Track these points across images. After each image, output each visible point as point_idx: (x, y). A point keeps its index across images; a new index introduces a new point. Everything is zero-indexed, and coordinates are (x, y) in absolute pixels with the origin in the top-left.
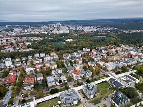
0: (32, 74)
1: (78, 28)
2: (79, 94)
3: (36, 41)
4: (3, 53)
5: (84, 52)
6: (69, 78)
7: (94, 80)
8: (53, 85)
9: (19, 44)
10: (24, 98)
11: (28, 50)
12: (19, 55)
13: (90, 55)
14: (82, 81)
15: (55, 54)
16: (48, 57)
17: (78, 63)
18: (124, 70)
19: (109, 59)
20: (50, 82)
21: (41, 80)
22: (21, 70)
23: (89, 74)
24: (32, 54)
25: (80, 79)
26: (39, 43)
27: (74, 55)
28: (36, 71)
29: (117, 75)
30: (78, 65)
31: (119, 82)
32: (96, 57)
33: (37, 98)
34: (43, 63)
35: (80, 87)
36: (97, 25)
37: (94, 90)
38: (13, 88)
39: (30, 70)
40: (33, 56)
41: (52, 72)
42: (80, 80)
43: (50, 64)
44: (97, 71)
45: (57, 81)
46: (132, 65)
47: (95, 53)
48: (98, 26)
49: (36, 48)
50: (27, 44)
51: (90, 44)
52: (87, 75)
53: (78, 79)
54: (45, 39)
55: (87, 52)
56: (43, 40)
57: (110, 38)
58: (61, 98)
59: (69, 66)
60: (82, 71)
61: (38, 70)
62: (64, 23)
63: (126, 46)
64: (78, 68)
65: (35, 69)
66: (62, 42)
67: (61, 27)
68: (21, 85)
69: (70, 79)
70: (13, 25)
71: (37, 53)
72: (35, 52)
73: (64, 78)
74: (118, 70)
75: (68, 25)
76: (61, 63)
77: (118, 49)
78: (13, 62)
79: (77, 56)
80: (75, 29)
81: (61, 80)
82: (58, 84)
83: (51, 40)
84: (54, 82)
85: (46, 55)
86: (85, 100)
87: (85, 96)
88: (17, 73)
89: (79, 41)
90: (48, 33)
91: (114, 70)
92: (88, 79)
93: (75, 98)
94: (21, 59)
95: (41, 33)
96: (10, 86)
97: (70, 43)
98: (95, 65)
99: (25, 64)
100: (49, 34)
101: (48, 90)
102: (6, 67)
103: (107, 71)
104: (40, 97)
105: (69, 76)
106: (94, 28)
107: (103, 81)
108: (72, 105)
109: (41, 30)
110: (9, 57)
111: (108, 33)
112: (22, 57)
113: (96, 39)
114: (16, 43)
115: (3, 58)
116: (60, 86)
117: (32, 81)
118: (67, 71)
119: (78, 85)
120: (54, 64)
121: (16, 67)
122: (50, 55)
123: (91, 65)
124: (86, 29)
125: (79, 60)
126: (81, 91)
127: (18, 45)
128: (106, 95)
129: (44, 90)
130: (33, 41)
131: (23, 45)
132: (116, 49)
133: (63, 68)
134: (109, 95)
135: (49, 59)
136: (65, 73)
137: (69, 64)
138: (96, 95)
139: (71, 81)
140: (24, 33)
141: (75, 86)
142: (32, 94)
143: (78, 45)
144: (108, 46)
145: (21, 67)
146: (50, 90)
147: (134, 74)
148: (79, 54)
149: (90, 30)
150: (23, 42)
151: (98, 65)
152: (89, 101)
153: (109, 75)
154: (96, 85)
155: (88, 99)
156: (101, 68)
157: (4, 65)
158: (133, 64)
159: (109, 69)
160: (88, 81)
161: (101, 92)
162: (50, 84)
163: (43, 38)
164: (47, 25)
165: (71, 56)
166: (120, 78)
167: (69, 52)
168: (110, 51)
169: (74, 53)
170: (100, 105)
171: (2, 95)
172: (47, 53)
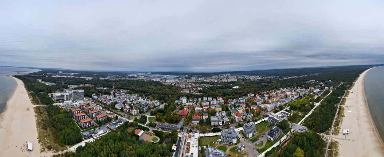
0: (200, 113)
1: (245, 77)
2: (239, 134)
3: (206, 87)
4: (182, 93)
5: (248, 97)
7: (255, 121)
8: (216, 124)
9: (194, 89)
11: (199, 94)
12: (192, 96)
13: (253, 100)
15: (221, 99)
16: (215, 101)
17: (241, 106)
18: (281, 108)
19: (270, 101)
21: (206, 119)
22: (192, 108)
23: (250, 116)
24: (202, 97)
26: (208, 89)
27: (239, 101)
28: (203, 111)
29: (275, 114)
30: (241, 108)
31: (276, 119)
32: (259, 100)
33: (201, 133)
34: (210, 106)
35: (241, 129)
36: (262, 75)
37: (252, 128)
38: (184, 119)
39: (198, 109)
40: (202, 99)
41: (216, 113)
42: (242, 122)
43: (216, 107)
44: (257, 112)
45: (220, 121)
46: (287, 104)
47: (258, 97)
48: (264, 76)
49: (206, 93)
50: (199, 89)
51: (255, 90)
53: (240, 121)
54: (213, 86)
55: (251, 96)
56: (212, 87)
57: (272, 84)
58: (222, 135)
59: (233, 110)
60: (243, 113)
61: (205, 110)
62: (233, 73)
63: (284, 89)
64: (240, 111)
65: (202, 109)
66: (229, 89)
67: (230, 77)
69: (232, 121)
70: (192, 75)
71: (206, 97)
72: (205, 96)
73: (226, 120)
74: (277, 109)
75: (237, 75)
76: (226, 106)
77: (278, 92)
78: (187, 101)
79: (241, 101)
80: (243, 78)
81: (224, 121)
82: (221, 124)
83: (219, 87)
84: (217, 122)
85: (213, 99)
86: (244, 140)
87: (245, 136)
88: (189, 110)
89: (245, 88)
90: (217, 82)
91: (273, 110)
93: (234, 136)
95: (212, 81)
96: (183, 117)
97: (236, 89)
98: (257, 108)
99: (195, 105)
100: (219, 82)
101: (211, 128)
102: (183, 104)
103: (267, 111)
104: (203, 133)
105: (231, 118)
106: (259, 77)
107: (262, 121)
108: (231, 143)
109: (212, 79)
110: (185, 97)
111: (271, 80)
112: (194, 99)
113: (260, 86)
114: (191, 88)
115: (182, 96)
116: (222, 127)
117: (199, 118)
118: (231, 114)
119: (239, 127)
120: (219, 107)
121: (189, 105)
122: (217, 99)
123: (253, 108)
124: (253, 78)
125: (243, 105)
126: (241, 132)
127: (192, 89)
128: (264, 132)
129: (207, 128)
130: (204, 87)
131: (196, 89)
132: (276, 92)
133: (227, 112)
134: (267, 132)
135: (215, 103)
136: (229, 116)
137: (233, 108)
138: (255, 134)
139: (233, 123)
140: (198, 81)
141: (236, 127)
143: (243, 91)
144: (270, 91)
145: (192, 106)
147: (288, 110)
148: (243, 99)
149: (256, 79)
150: (197, 87)
151: (260, 108)
152: (247, 140)
153: (269, 115)
155: (246, 138)
156: (262, 110)
157: (181, 102)
158: (288, 102)
159: (269, 110)
161: (260, 131)
162: (212, 123)
163: (212, 85)
164: (217, 75)
165: (236, 101)
166: (277, 116)
167: (234, 98)
168: (271, 94)
169: (239, 98)
170: (257, 142)
171: (177, 122)
172: (214, 98)
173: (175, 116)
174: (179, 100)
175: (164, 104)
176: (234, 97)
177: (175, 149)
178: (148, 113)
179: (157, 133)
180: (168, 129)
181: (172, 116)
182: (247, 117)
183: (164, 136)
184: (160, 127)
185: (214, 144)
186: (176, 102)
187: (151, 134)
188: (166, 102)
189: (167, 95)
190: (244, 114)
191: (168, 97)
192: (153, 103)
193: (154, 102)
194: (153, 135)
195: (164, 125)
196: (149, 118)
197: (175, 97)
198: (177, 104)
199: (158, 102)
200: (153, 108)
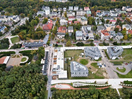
0: (65, 26)
2: (102, 52)
5: (122, 12)
6: (96, 36)
7: (122, 44)
8: (80, 39)
10: (57, 44)
11: (63, 1)
12: (56, 5)
13: (128, 16)
14: (108, 43)
15: (88, 9)
16: (81, 12)
17: (111, 23)
20: (78, 36)
21: (71, 32)
22: (56, 20)
23: (119, 37)
25: (107, 39)
27: (109, 14)
28: (68, 24)
30: (110, 26)
33: (66, 46)
34: (75, 17)
35: (105, 48)
37: (118, 53)
38: (50, 34)
40: (68, 8)
41: (81, 27)
42: (108, 41)
43: (82, 19)
52: (116, 37)
53: (105, 40)
58: (85, 51)
59: (100, 25)
60: (112, 32)
61: (70, 23)
64: (108, 29)
65: (67, 21)
68: (56, 33)
69: (97, 38)
71: (71, 6)
72: (70, 4)
73: (91, 35)
76: (92, 20)
78: (51, 12)
79: (112, 15)
81: (88, 37)
82: (85, 39)
84: (82, 37)
86: (106, 59)
87: (107, 56)
88: (54, 22)
92: (117, 42)
93: (97, 55)
94: (57, 9)
96: (48, 31)
99: (60, 15)
101: (76, 42)
102: (46, 15)
104: (68, 46)
105: (97, 34)
108: (93, 59)
110: (48, 6)
112: (58, 8)
115: (44, 6)
116: (86, 41)
117: (64, 32)
118: (97, 29)
119: (103, 45)
120: (85, 20)
121: (53, 17)
122: (83, 10)
125: (113, 21)
126: (105, 51)
128: (129, 61)
129: (72, 41)
133: (93, 26)
135: (81, 14)
136: (94, 31)
137: (101, 23)
138: (119, 58)
139: (97, 40)
141: (100, 45)
142: (63, 42)
145: (56, 18)
146: (77, 42)
148: (116, 13)
152: (109, 60)
154: (123, 50)
155: (109, 58)
157: (44, 13)
160: (115, 44)
161: (126, 57)
165: (105, 14)
169: (109, 11)
170: (120, 67)
171: (42, 37)
172: (81, 7)
173: (40, 32)
174: (41, 10)
175: (25, 18)
176: (104, 8)
177: (44, 63)
178: (8, 34)
179: (24, 53)
180: (35, 46)
181: (36, 32)
182: (115, 37)
183: (31, 54)
184: (26, 47)
185: (78, 56)
186: (38, 14)
187: (18, 56)
188: (26, 16)
189: (26, 5)
190: (112, 34)
191: (28, 8)
192: (11, 20)
193: (12, 18)
194: (21, 56)
195: (30, 43)
196: (11, 39)
197: (36, 8)
198: (40, 16)
199: (17, 17)
200: (13, 26)
